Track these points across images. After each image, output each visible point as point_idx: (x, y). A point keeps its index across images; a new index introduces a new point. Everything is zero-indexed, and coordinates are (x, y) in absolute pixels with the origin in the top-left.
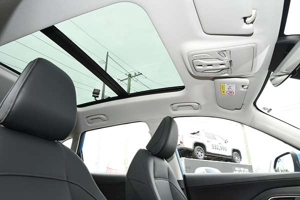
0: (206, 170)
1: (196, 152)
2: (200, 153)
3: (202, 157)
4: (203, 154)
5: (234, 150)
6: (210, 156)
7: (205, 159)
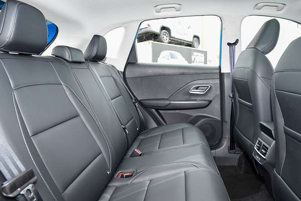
0: (170, 53)
1: (162, 36)
2: (165, 37)
3: (167, 41)
4: (168, 38)
5: (195, 37)
6: (174, 40)
7: (169, 43)
